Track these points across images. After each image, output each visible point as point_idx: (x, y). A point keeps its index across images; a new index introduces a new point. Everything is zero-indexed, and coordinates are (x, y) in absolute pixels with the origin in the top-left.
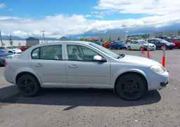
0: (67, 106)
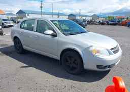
0: (27, 65)
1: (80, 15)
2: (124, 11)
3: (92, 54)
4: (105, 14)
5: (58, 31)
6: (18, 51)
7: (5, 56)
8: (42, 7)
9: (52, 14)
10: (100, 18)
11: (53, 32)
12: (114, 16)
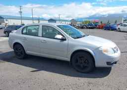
1: (60, 20)
2: (97, 16)
3: (102, 53)
4: (81, 19)
5: (67, 35)
6: (20, 57)
7: (7, 63)
8: (21, 12)
9: (33, 19)
10: (78, 23)
11: (62, 37)
12: (90, 20)
